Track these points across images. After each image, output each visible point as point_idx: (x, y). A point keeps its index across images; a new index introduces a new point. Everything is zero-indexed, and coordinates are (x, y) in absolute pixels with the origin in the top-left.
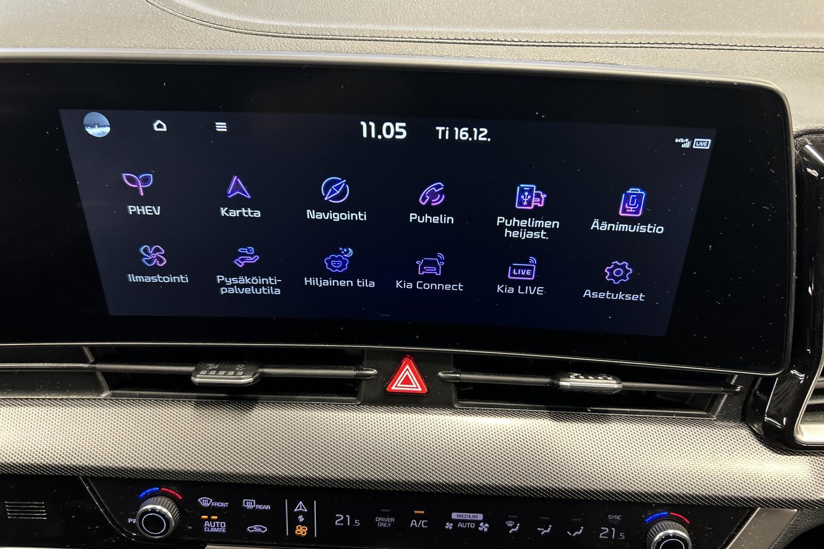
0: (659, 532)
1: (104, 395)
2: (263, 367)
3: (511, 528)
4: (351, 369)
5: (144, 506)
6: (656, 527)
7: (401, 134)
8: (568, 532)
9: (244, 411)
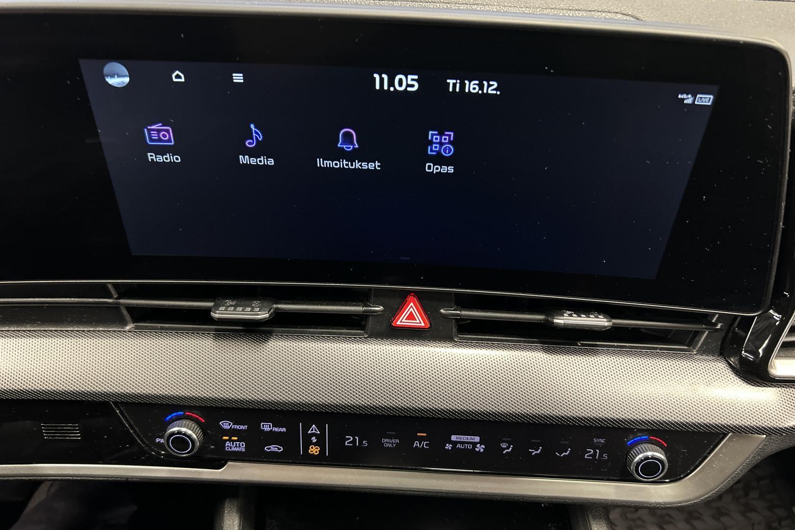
0: (639, 454)
1: (128, 328)
2: (276, 303)
3: (505, 449)
4: (359, 306)
5: (171, 428)
6: (637, 449)
7: (413, 86)
8: (557, 453)
9: (260, 343)
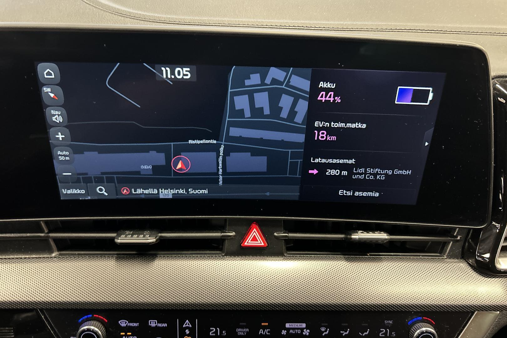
0: (417, 330)
1: (53, 255)
2: (161, 233)
3: (323, 332)
4: (218, 232)
5: (83, 327)
6: (415, 327)
8: (360, 333)
